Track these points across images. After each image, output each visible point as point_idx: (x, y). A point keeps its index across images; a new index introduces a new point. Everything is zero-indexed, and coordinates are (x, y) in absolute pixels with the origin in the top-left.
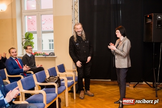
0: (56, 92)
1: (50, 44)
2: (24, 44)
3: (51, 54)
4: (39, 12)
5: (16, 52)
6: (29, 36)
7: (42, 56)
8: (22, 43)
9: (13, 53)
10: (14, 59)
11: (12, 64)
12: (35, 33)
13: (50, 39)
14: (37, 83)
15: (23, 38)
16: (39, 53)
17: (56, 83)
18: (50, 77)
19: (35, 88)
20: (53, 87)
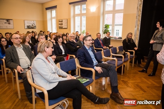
0: (123, 61)
1: (117, 33)
2: (104, 31)
3: (120, 38)
4: (114, 12)
5: (100, 36)
6: (107, 26)
7: (114, 39)
8: (103, 31)
9: (98, 36)
10: (99, 39)
11: (97, 42)
12: (111, 25)
13: (117, 30)
14: (112, 54)
15: (104, 27)
16: (112, 37)
17: (123, 55)
18: (119, 51)
19: (110, 56)
20: (121, 57)
